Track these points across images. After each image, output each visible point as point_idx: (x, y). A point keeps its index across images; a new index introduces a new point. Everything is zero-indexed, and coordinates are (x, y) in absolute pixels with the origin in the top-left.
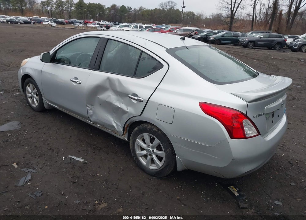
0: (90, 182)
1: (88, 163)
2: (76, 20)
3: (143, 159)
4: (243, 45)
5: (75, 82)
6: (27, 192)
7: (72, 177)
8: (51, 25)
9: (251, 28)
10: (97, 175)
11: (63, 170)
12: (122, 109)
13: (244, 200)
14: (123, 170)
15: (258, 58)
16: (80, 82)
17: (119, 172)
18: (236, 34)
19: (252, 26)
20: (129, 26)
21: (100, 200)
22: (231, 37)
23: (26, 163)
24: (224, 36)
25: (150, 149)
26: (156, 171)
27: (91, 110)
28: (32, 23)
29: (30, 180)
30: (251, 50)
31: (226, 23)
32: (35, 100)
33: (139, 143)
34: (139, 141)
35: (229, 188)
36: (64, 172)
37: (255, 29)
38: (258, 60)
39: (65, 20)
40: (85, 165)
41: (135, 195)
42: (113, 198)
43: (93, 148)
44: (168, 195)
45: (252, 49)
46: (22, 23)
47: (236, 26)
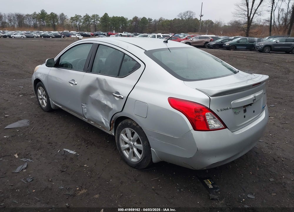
0: (76, 171)
1: (79, 155)
2: (100, 33)
3: (126, 153)
4: (259, 50)
5: (72, 83)
6: (21, 178)
7: (62, 166)
8: (78, 38)
9: (269, 33)
10: (84, 166)
11: (56, 161)
12: (108, 106)
13: (216, 192)
14: (109, 162)
15: (271, 61)
16: (76, 83)
17: (104, 164)
18: (251, 40)
19: (270, 31)
20: (148, 36)
21: (81, 187)
22: (246, 43)
23: (26, 154)
24: (239, 42)
25: (131, 142)
26: (137, 163)
27: (85, 108)
28: (62, 37)
29: (26, 168)
30: (266, 54)
31: (243, 29)
32: (44, 101)
33: (123, 137)
34: (123, 135)
35: (205, 181)
36: (56, 162)
37: (274, 34)
38: (271, 64)
39: (91, 33)
40: (76, 157)
41: (114, 184)
42: (94, 186)
43: (86, 143)
44: (145, 185)
45: (268, 54)
46: (53, 37)
47: (254, 32)
